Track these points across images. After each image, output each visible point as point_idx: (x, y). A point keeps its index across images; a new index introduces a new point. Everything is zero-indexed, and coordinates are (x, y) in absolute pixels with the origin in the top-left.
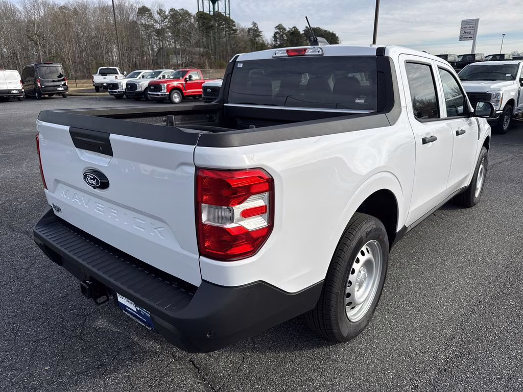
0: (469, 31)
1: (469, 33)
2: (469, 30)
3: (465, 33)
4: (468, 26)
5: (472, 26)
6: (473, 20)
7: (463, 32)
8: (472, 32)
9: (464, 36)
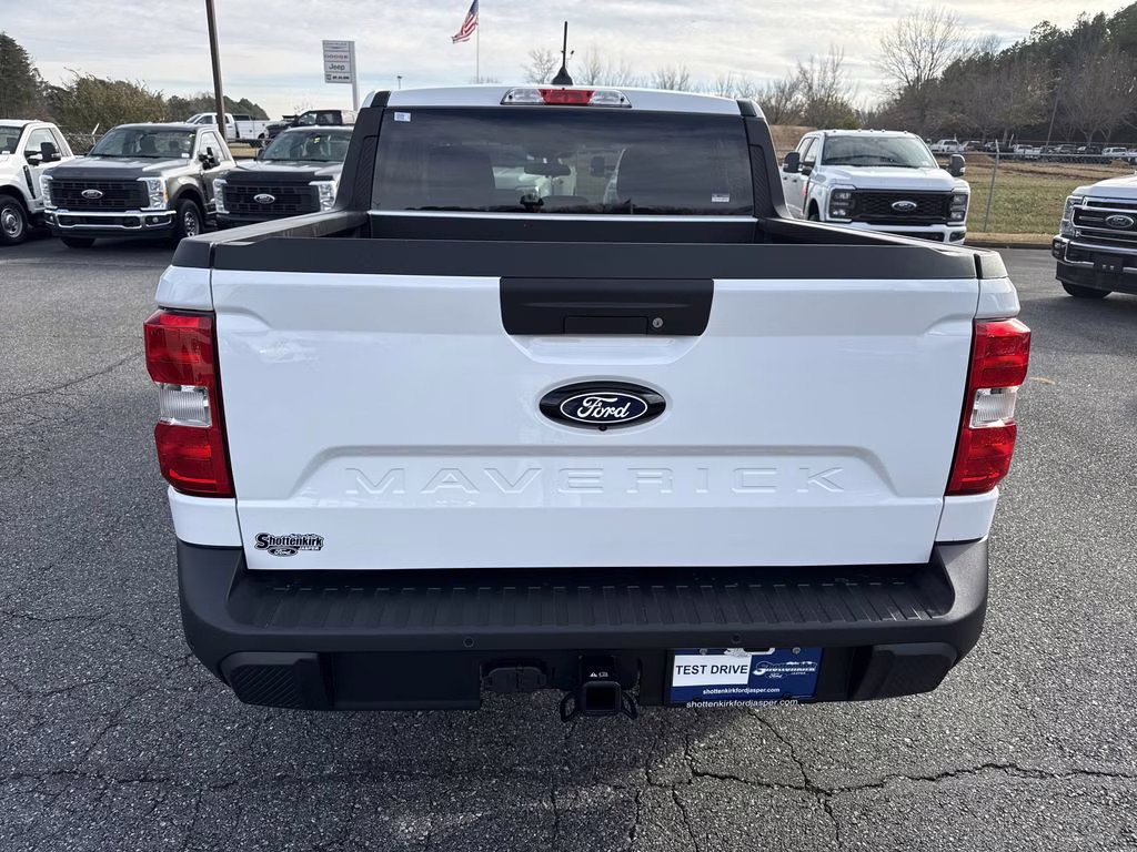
0: (341, 64)
1: (342, 68)
2: (339, 61)
3: (334, 67)
4: (334, 54)
5: (343, 54)
6: (344, 43)
7: (330, 65)
8: (347, 68)
9: (333, 75)
